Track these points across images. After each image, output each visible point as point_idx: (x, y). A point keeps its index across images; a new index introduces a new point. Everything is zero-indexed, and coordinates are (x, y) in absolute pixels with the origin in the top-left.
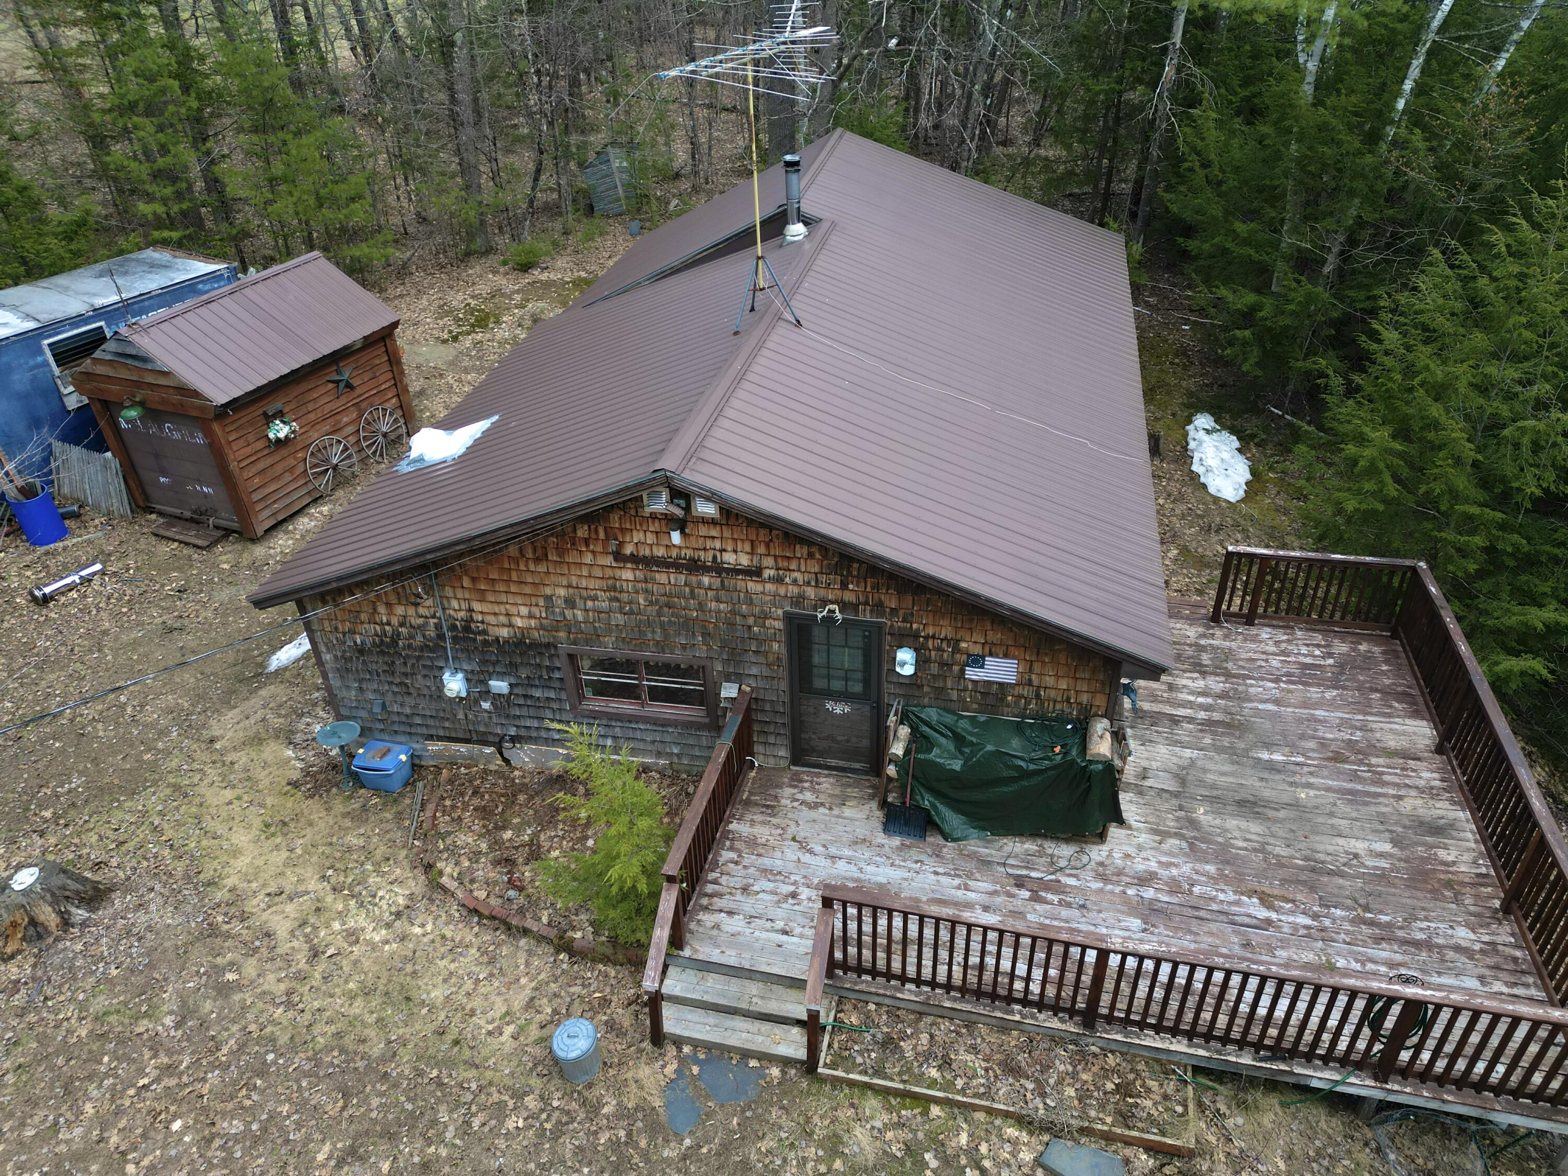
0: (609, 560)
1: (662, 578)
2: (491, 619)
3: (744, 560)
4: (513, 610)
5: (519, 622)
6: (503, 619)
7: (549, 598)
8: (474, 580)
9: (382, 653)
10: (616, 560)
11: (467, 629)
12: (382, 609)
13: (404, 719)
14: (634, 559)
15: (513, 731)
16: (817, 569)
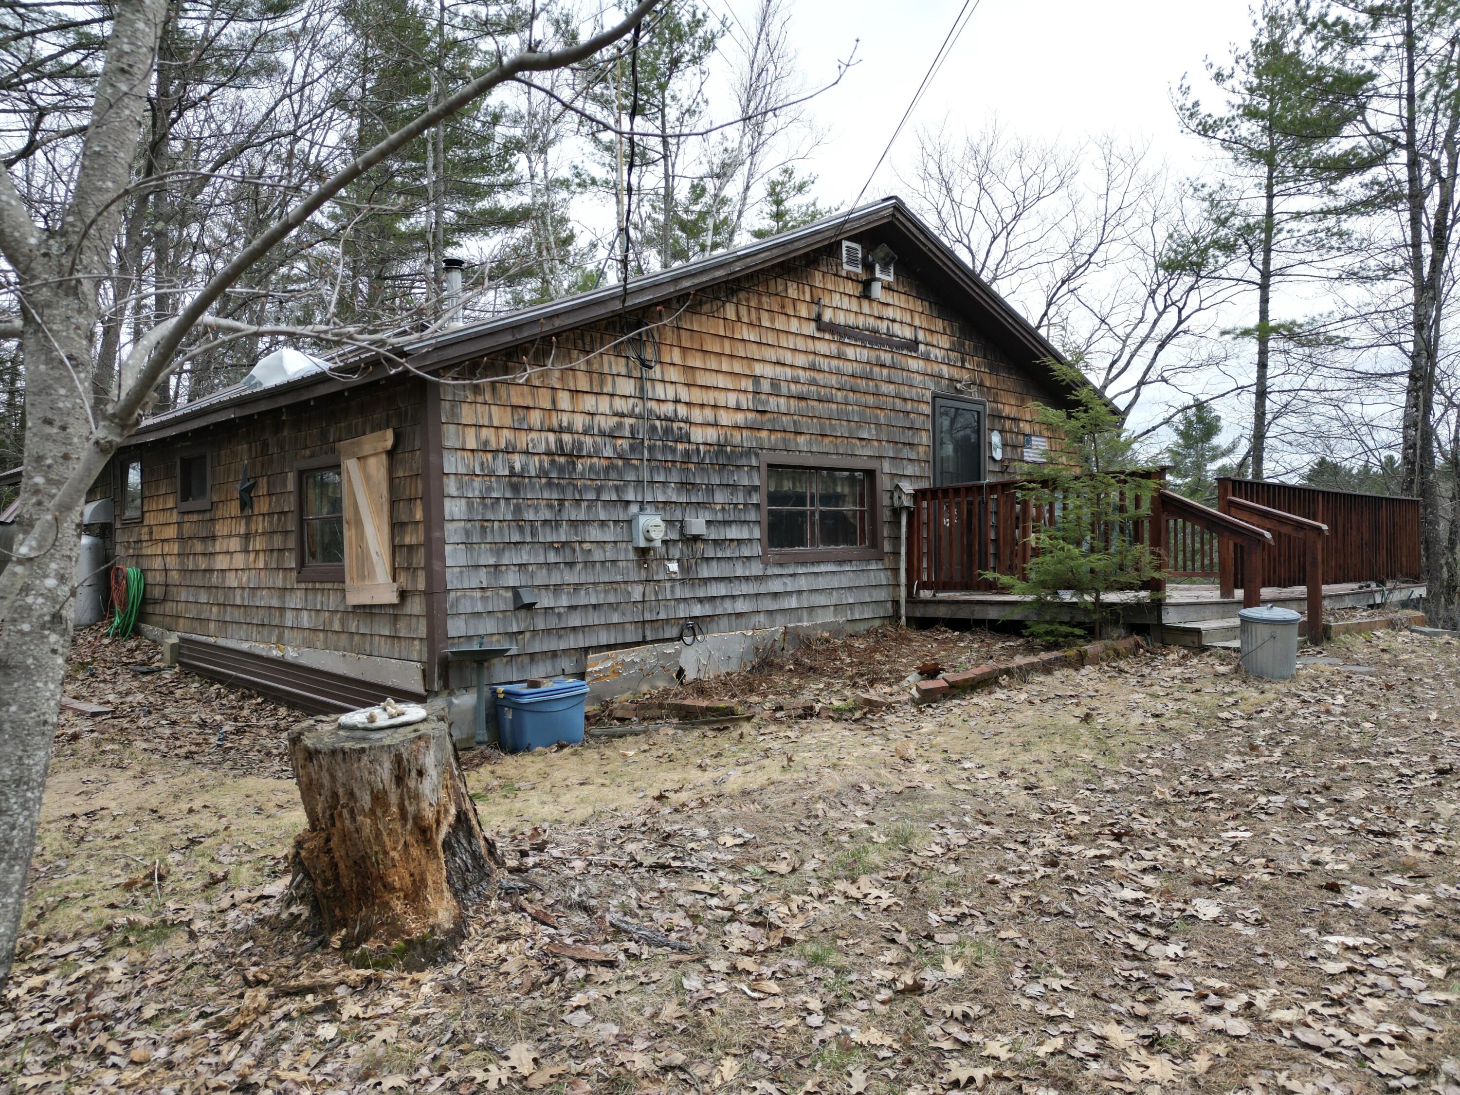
0: (810, 329)
1: (850, 352)
2: (697, 415)
3: (908, 333)
4: (721, 398)
5: (725, 418)
6: (709, 413)
7: (756, 379)
8: (684, 350)
9: (550, 485)
10: (819, 329)
11: (667, 431)
12: (564, 400)
13: (553, 623)
14: (832, 328)
15: (697, 610)
16: (947, 346)
